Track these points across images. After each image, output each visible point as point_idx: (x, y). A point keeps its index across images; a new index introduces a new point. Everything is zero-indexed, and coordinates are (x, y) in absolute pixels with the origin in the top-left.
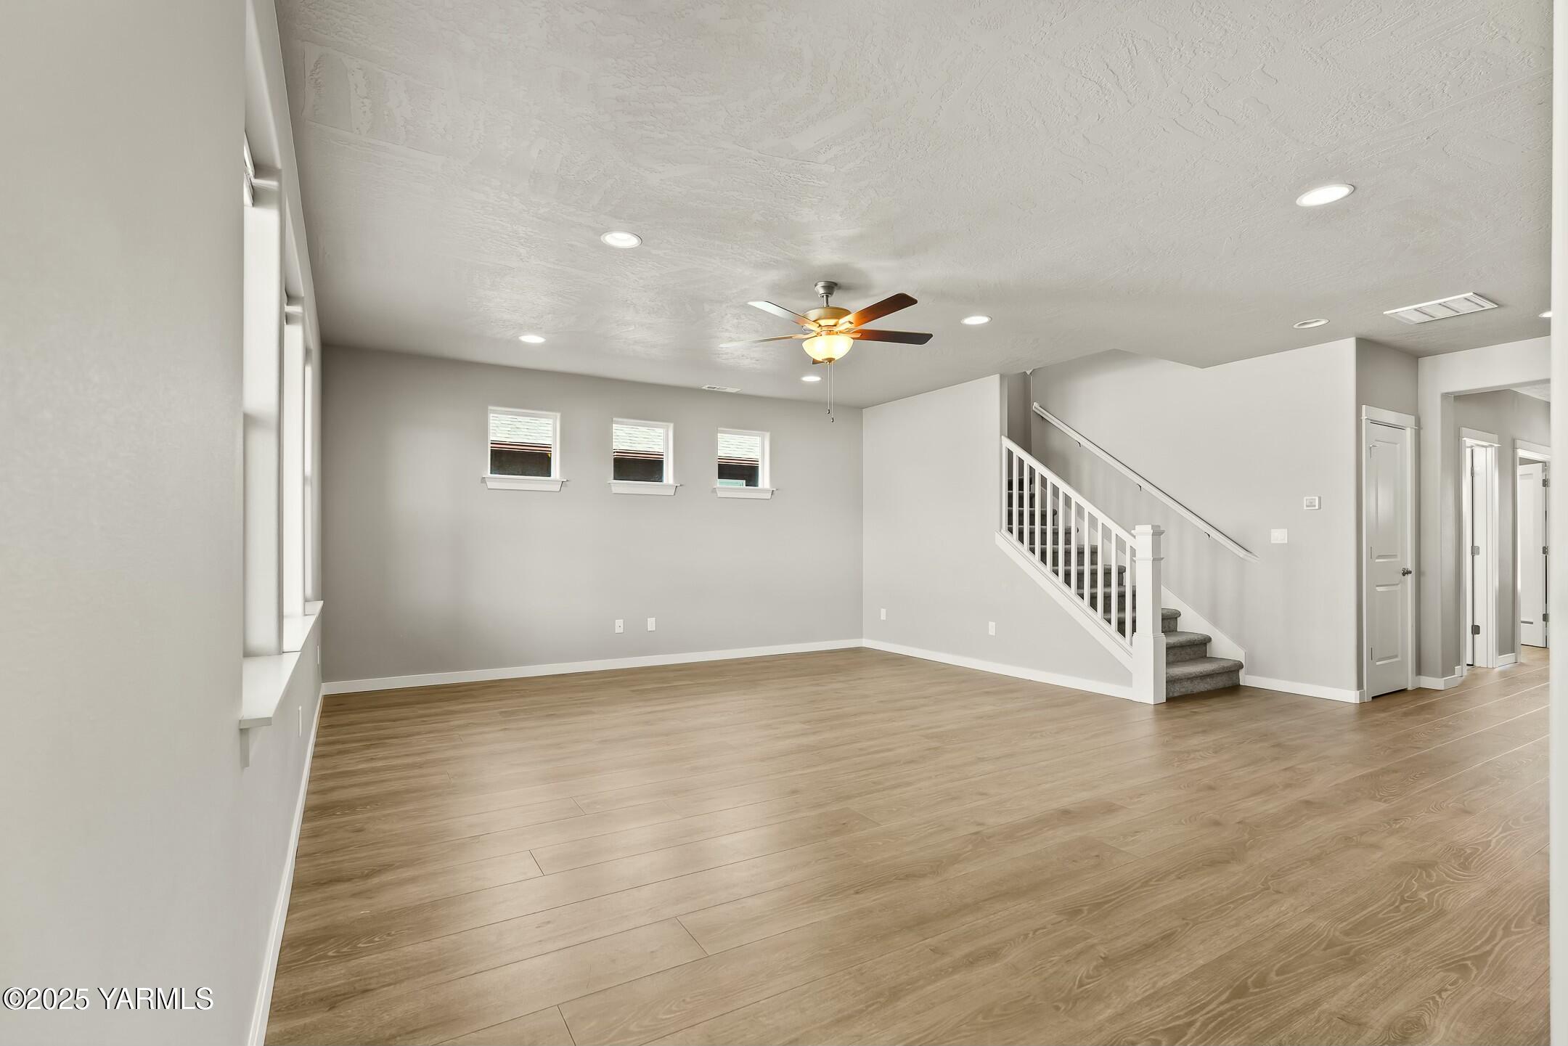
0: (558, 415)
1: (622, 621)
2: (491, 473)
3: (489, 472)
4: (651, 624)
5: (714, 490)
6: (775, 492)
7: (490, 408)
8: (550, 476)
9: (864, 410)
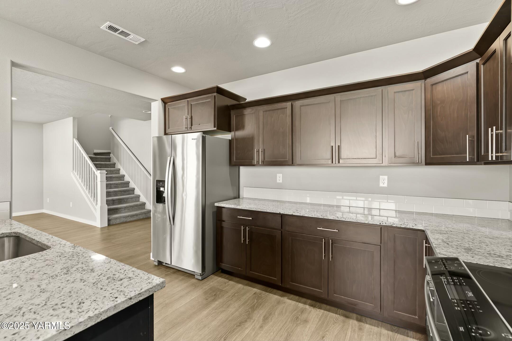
9: (43, 125)
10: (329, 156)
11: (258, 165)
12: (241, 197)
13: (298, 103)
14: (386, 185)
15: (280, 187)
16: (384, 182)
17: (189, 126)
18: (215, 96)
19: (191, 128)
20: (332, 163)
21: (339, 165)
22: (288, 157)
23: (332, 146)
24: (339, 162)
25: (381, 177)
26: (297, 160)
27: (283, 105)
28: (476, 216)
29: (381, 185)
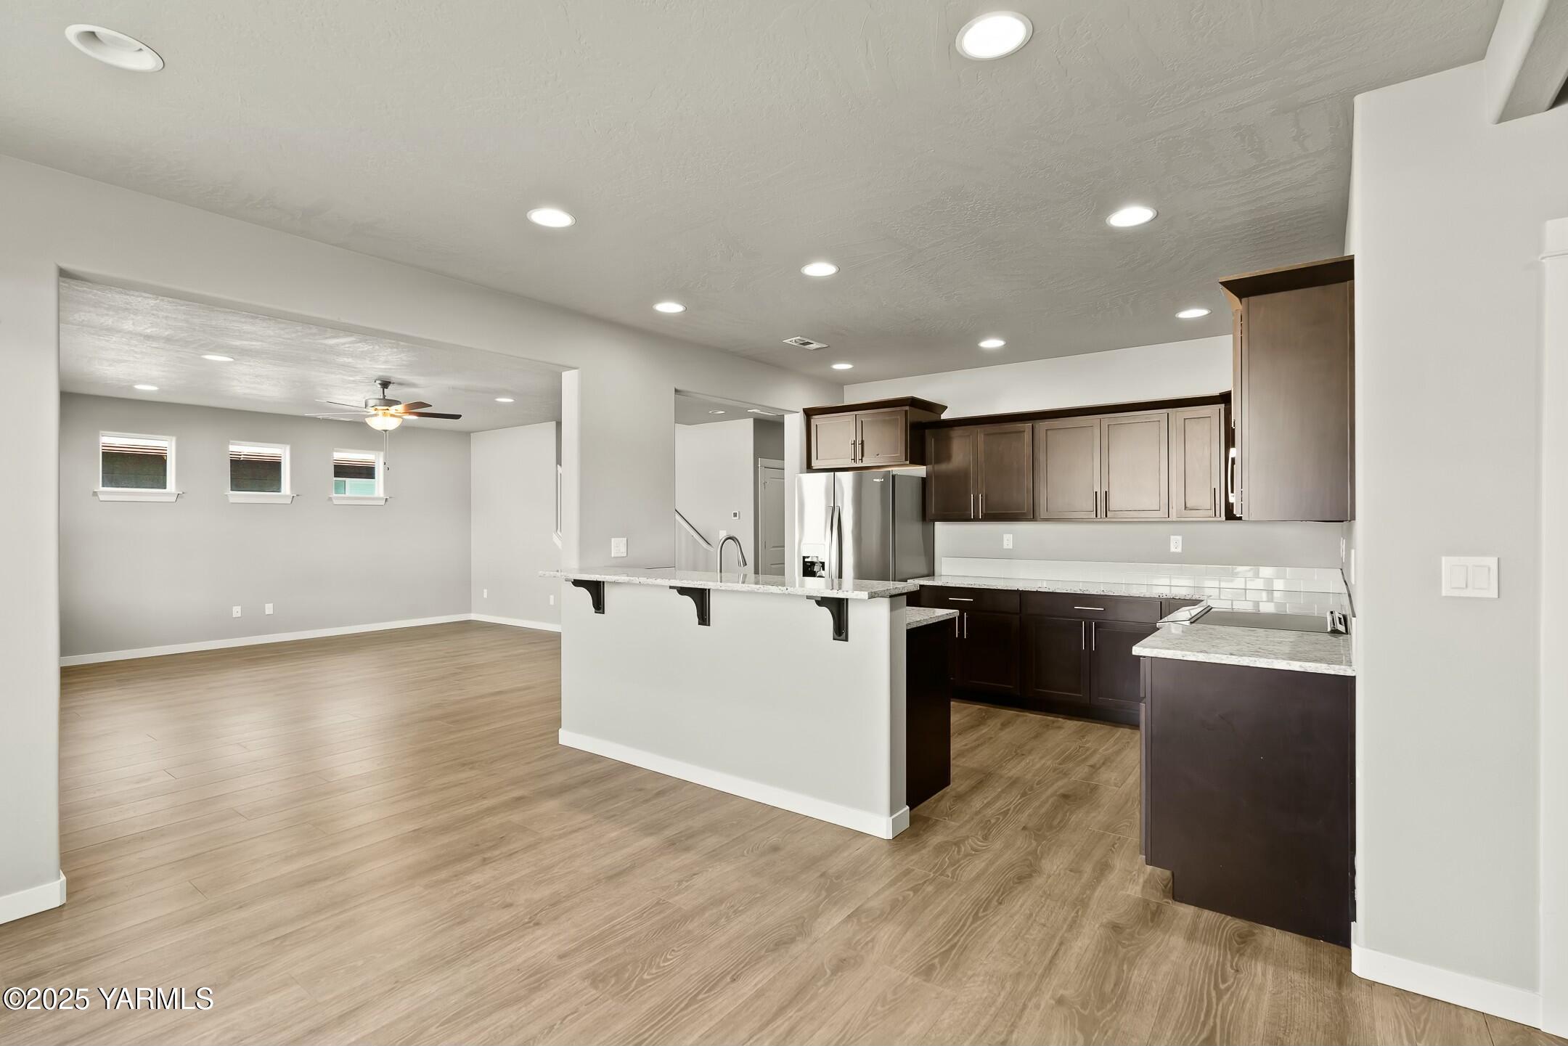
0: (174, 439)
1: (240, 607)
2: (103, 486)
3: (101, 485)
4: (269, 609)
5: (330, 499)
6: (389, 500)
7: (101, 432)
8: (165, 488)
9: (472, 434)
10: (1092, 507)
11: (976, 519)
12: (936, 573)
13: (1042, 425)
14: (1179, 550)
15: (1008, 556)
16: (1176, 545)
17: (859, 456)
18: (906, 411)
19: (862, 459)
20: (1096, 516)
21: (1107, 519)
22: (1026, 507)
23: (1096, 492)
24: (1106, 516)
25: (1172, 537)
26: (1042, 513)
27: (1019, 426)
28: (1302, 590)
29: (1173, 549)
